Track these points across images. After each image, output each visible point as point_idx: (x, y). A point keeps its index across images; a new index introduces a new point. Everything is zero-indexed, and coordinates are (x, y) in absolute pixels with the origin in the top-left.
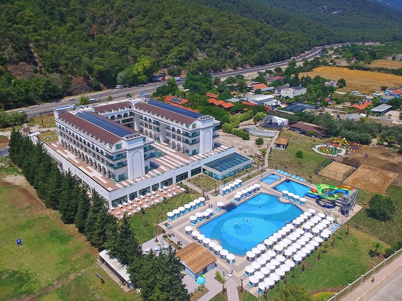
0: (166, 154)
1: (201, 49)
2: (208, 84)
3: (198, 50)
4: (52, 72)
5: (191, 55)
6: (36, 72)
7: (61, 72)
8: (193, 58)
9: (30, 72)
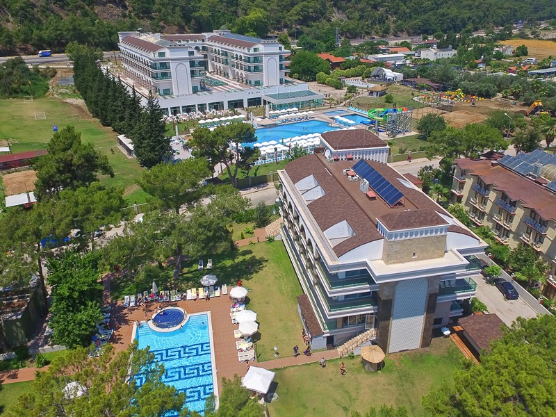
0: (227, 84)
1: (339, 9)
2: (328, 44)
3: (335, 10)
4: (143, 18)
5: (323, 14)
6: (125, 16)
7: (152, 18)
8: (325, 18)
9: (118, 16)
